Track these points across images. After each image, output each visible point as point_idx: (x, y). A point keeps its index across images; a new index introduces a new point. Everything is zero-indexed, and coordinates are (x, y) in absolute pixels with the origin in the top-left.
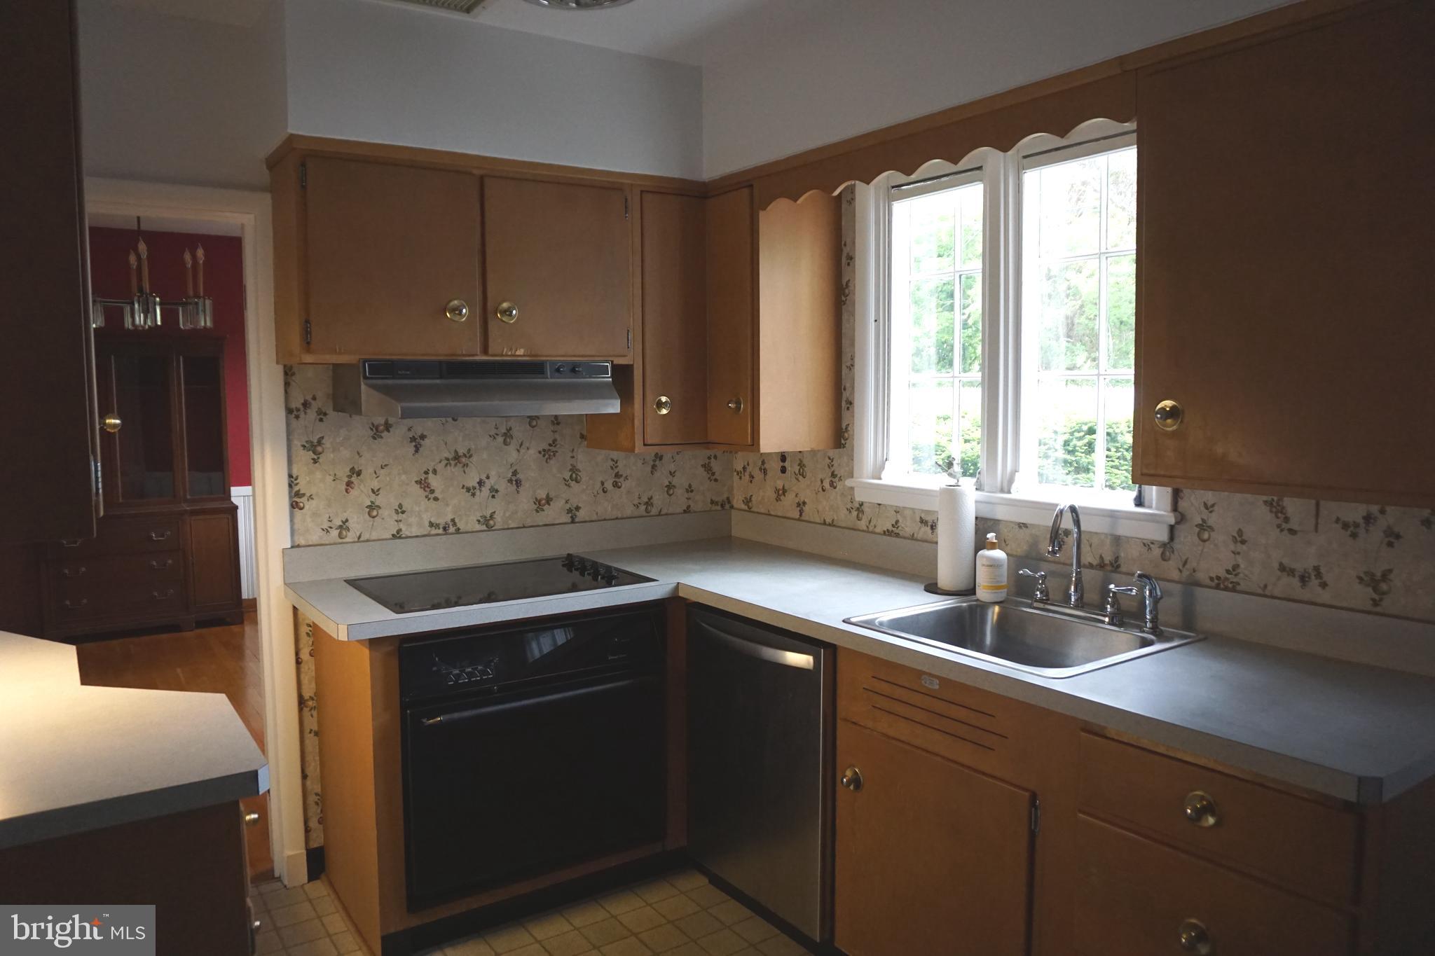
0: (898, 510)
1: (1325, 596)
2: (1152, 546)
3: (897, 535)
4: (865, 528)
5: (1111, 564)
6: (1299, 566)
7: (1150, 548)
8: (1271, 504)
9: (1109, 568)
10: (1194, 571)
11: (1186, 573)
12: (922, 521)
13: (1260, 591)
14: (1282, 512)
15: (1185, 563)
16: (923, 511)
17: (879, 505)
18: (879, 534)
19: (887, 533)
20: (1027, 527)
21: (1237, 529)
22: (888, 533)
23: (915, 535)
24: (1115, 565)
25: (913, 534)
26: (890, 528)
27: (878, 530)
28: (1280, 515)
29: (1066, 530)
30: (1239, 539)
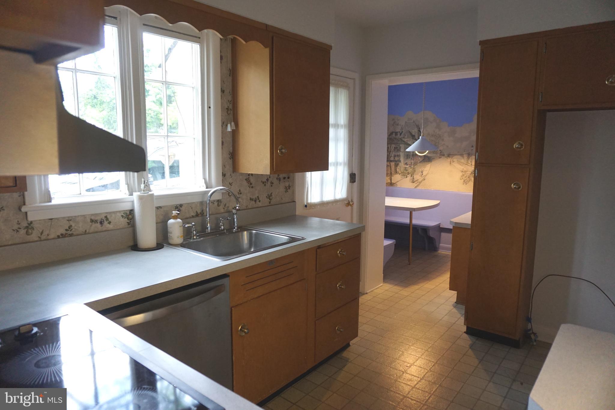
0: (70, 219)
1: (260, 204)
2: (214, 202)
3: (71, 235)
4: (37, 239)
5: (201, 213)
6: (254, 197)
7: (214, 203)
8: (247, 180)
9: (200, 215)
10: (228, 207)
11: (226, 209)
12: (92, 221)
13: (246, 208)
14: (250, 182)
15: (225, 205)
16: (92, 215)
17: (51, 219)
18: (53, 239)
19: (61, 236)
20: (161, 208)
21: (239, 190)
22: (63, 236)
23: (87, 231)
24: (202, 213)
25: (86, 231)
26: (64, 232)
27: (51, 236)
28: (249, 183)
29: (181, 204)
30: (240, 193)
